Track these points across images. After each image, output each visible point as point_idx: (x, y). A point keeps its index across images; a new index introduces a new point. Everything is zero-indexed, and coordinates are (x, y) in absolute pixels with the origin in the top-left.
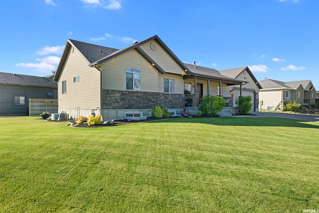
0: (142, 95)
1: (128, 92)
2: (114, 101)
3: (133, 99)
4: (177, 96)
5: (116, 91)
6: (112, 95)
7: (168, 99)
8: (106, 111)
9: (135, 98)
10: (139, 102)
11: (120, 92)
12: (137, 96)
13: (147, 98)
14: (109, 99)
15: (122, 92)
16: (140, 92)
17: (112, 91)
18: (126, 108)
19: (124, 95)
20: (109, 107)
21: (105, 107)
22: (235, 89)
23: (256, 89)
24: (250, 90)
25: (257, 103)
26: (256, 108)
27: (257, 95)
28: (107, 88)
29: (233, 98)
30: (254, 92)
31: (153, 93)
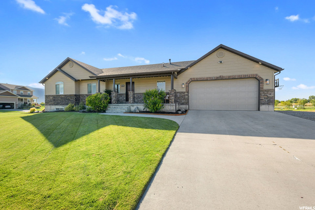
0: (64, 97)
1: (57, 95)
2: (50, 101)
5: (50, 96)
6: (49, 98)
8: (46, 106)
9: (60, 99)
10: (62, 101)
11: (52, 96)
12: (62, 98)
13: (67, 98)
14: (48, 100)
16: (63, 95)
18: (55, 105)
20: (47, 104)
22: (192, 81)
23: (263, 73)
24: (237, 77)
25: (268, 97)
26: (263, 104)
27: (265, 83)
28: (47, 94)
29: (188, 92)
30: (256, 78)
31: (71, 95)
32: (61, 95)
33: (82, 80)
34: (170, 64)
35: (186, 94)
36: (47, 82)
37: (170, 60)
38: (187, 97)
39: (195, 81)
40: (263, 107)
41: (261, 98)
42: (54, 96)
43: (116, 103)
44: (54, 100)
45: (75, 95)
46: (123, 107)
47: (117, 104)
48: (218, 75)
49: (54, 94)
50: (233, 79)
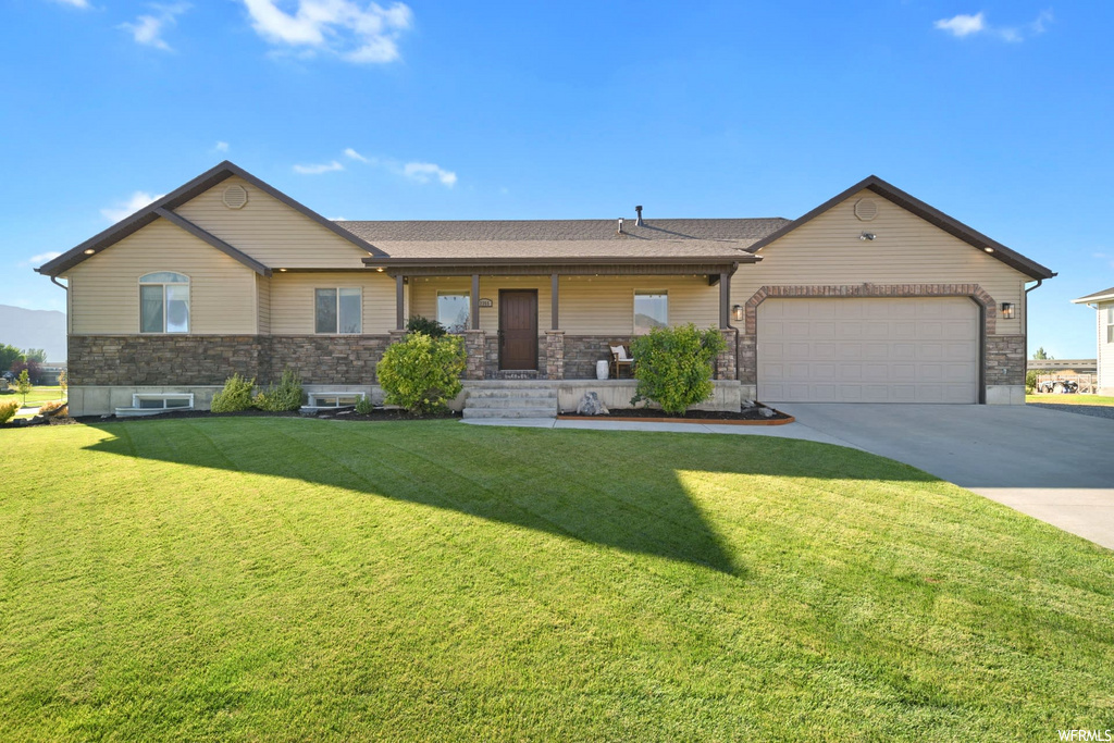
0: (191, 344)
1: (145, 338)
2: (102, 364)
3: (160, 359)
4: (373, 343)
5: (105, 338)
6: (94, 349)
7: (330, 353)
8: (78, 390)
9: (168, 355)
10: (182, 366)
11: (119, 339)
12: (178, 350)
13: (211, 352)
14: (87, 358)
15: (124, 338)
16: (185, 337)
17: (96, 338)
18: (137, 383)
19: (133, 346)
20: (86, 380)
21: (74, 380)
22: (769, 297)
23: (996, 282)
24: (917, 292)
25: (1008, 359)
26: (996, 382)
27: (999, 313)
28: (81, 331)
29: (754, 339)
30: (973, 298)
31: (233, 338)
32: (172, 337)
33: (290, 271)
34: (641, 223)
35: (748, 342)
36: (83, 270)
37: (639, 209)
38: (749, 354)
39: (779, 297)
40: (993, 393)
41: (989, 364)
42: (126, 342)
43: (488, 375)
44: (132, 360)
45: (259, 339)
46: (530, 392)
47: (494, 382)
48: (858, 282)
49: (132, 328)
50: (905, 296)
